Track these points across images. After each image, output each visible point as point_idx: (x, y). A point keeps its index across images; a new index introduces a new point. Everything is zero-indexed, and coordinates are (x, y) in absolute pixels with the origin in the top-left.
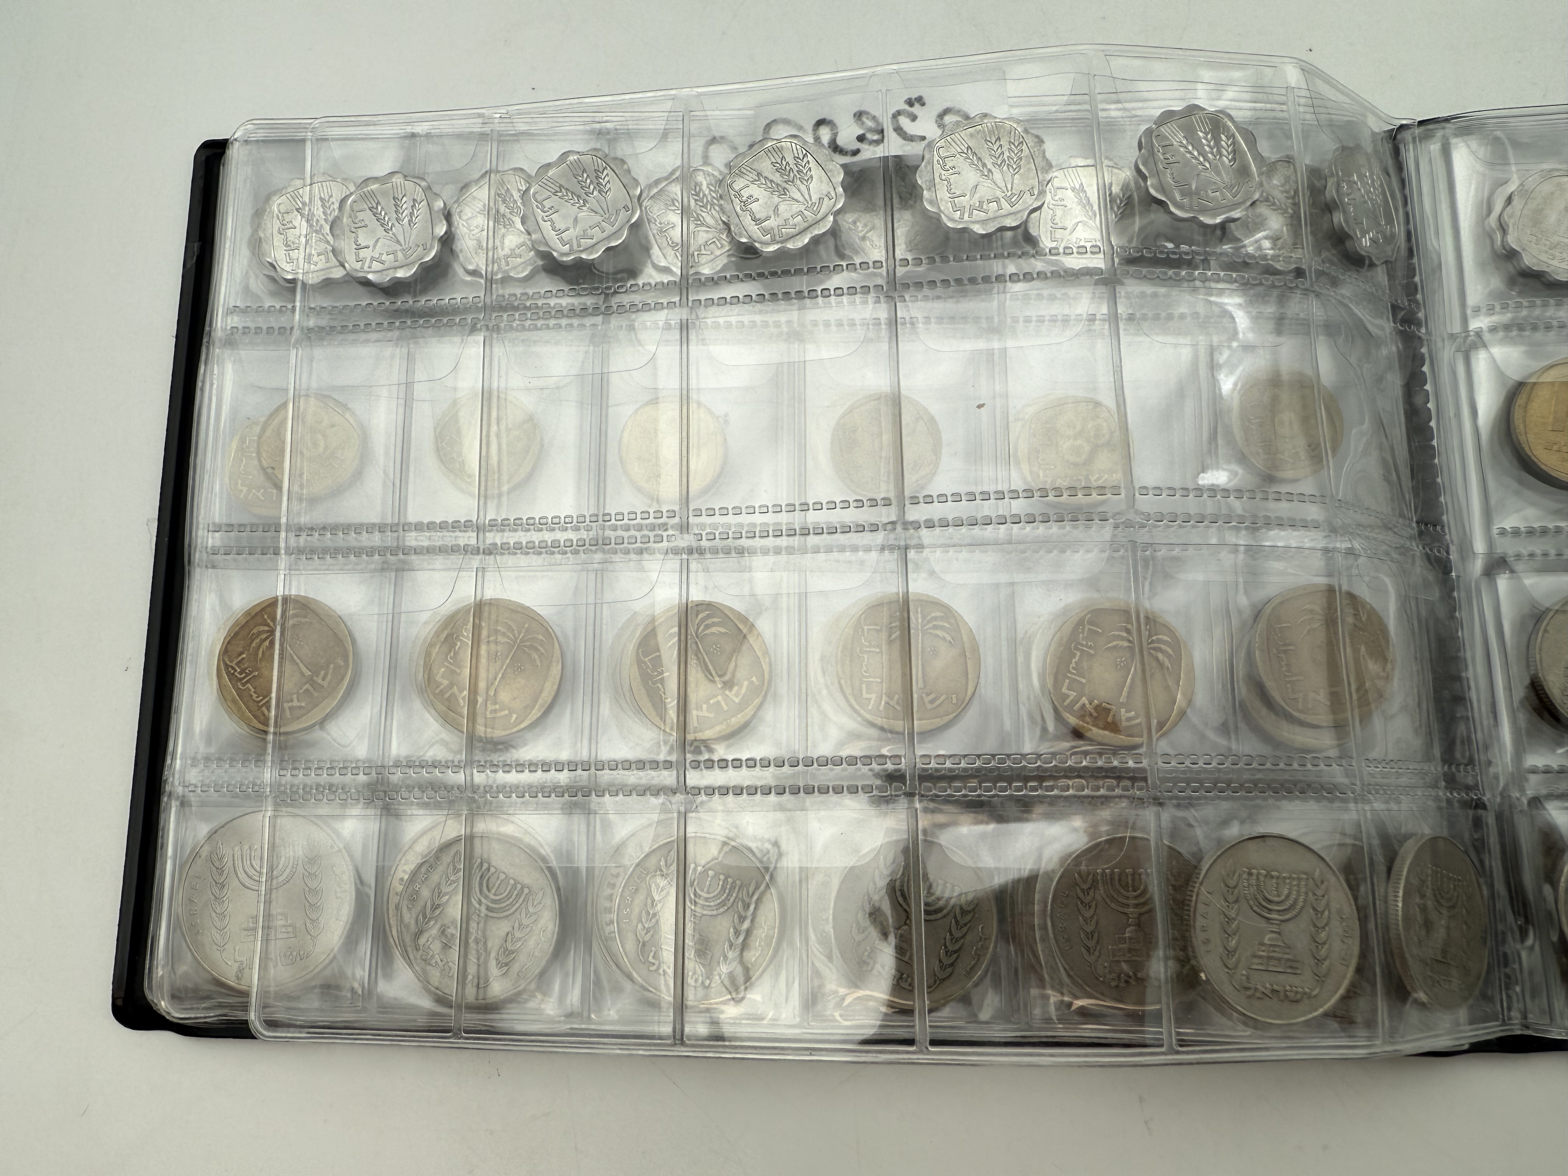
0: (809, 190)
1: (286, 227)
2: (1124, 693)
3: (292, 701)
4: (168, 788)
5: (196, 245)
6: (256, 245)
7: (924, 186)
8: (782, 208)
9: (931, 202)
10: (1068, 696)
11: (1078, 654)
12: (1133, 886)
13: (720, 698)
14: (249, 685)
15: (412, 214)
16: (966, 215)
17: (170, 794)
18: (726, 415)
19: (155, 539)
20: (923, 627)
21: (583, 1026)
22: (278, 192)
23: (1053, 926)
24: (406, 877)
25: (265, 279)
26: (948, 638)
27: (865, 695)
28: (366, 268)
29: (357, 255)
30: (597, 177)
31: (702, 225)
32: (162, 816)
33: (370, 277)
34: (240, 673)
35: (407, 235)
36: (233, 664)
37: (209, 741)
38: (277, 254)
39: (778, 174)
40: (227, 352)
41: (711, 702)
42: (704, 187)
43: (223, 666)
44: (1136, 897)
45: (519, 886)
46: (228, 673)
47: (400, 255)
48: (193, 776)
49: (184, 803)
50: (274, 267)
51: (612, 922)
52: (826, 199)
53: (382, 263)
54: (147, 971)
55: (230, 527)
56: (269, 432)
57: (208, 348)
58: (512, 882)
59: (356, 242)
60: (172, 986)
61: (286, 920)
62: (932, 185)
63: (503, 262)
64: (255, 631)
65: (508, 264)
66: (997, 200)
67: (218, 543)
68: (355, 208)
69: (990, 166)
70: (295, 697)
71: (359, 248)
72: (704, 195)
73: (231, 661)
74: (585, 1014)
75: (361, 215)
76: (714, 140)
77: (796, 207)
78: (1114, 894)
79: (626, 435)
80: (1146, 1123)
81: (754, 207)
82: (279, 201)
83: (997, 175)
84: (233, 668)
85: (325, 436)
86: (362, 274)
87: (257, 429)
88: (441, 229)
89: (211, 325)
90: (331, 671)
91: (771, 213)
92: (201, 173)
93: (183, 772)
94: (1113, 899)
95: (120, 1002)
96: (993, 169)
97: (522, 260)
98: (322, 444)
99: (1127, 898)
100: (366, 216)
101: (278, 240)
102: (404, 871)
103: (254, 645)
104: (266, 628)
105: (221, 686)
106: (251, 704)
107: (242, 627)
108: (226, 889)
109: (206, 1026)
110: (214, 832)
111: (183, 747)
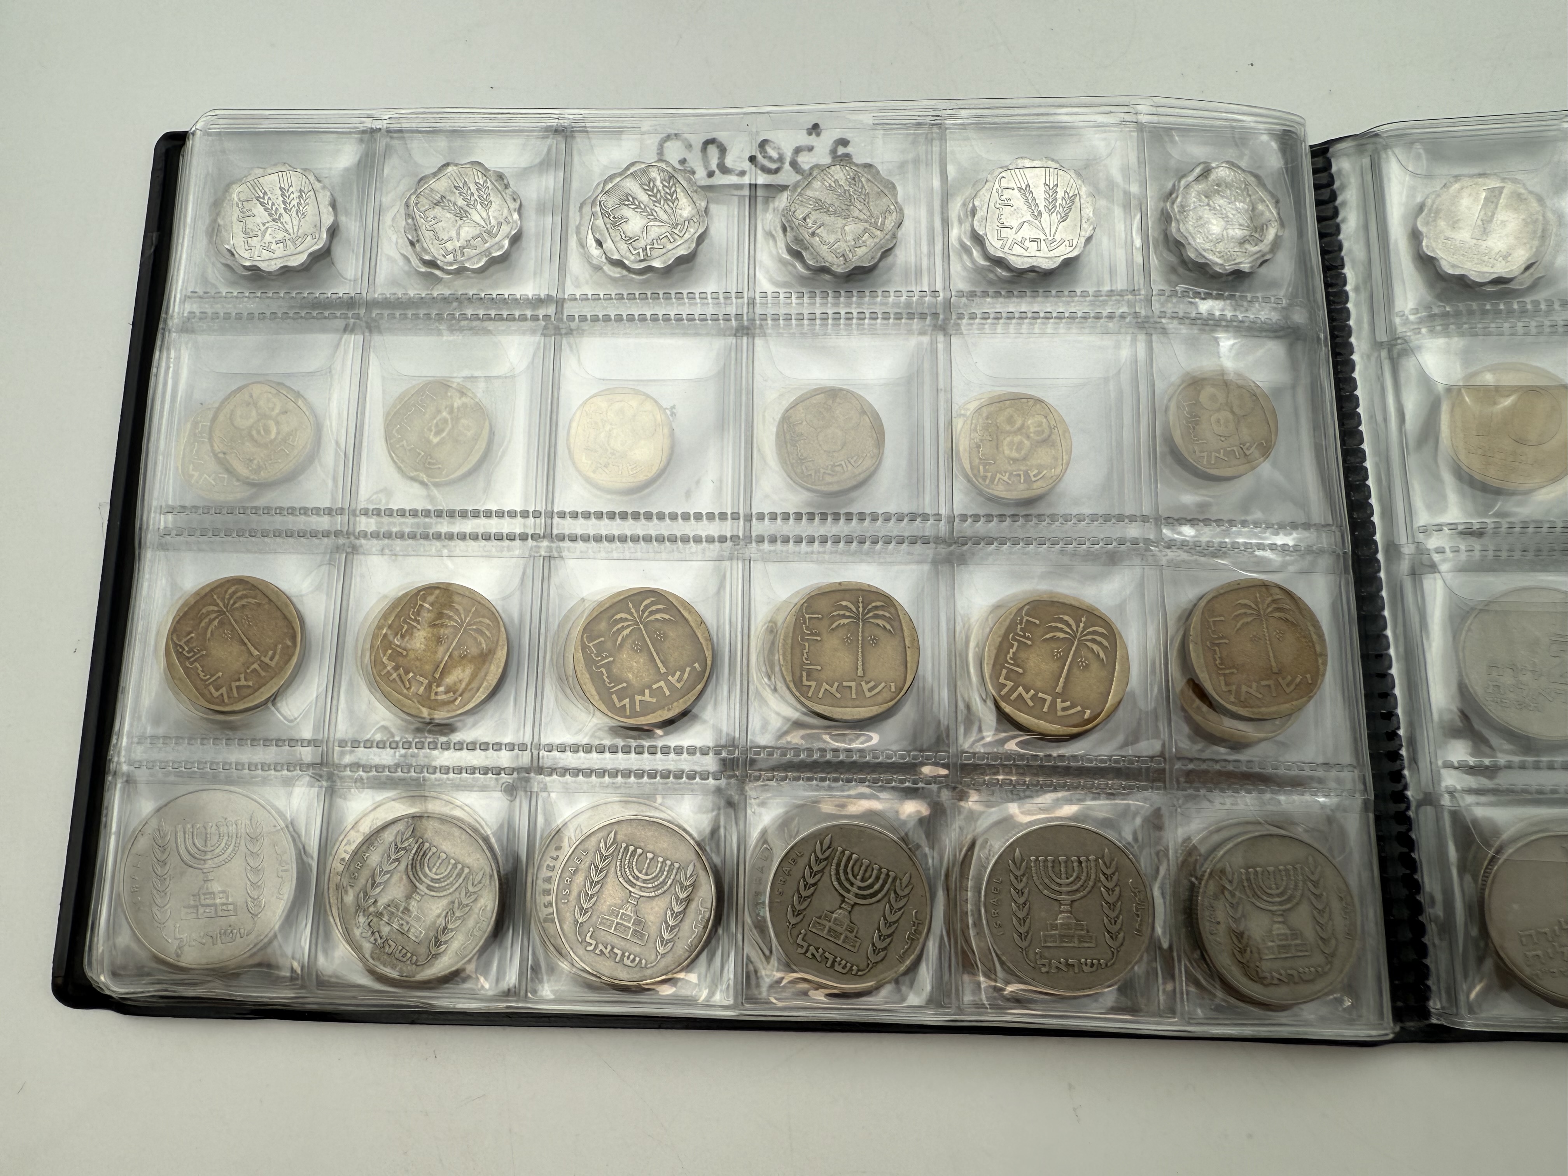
1: (245, 214)
2: (1061, 684)
3: (239, 680)
4: (112, 766)
5: (155, 235)
6: (214, 231)
10: (1005, 685)
11: (1016, 644)
12: (1067, 873)
13: (662, 683)
14: (197, 664)
17: (115, 773)
18: (673, 407)
19: (106, 521)
20: (864, 615)
21: (520, 1005)
22: (239, 181)
23: (986, 911)
24: (347, 857)
25: (223, 268)
26: (888, 627)
27: (805, 683)
31: (655, 219)
32: (107, 795)
34: (188, 652)
36: (181, 643)
37: (156, 721)
38: (236, 241)
40: (185, 337)
41: (654, 687)
42: (658, 183)
43: (171, 646)
44: (1068, 885)
45: (459, 866)
46: (177, 652)
48: (139, 753)
49: (129, 781)
50: (233, 254)
51: (550, 904)
54: (87, 948)
55: (182, 509)
56: (221, 417)
57: (164, 334)
58: (453, 861)
60: (112, 964)
61: (227, 899)
63: (459, 253)
64: (204, 611)
65: (463, 255)
67: (170, 525)
70: (242, 676)
72: (658, 190)
73: (180, 640)
74: (522, 993)
76: (668, 137)
78: (1046, 881)
79: (574, 425)
80: (1075, 1109)
82: (240, 189)
84: (181, 647)
85: (277, 423)
87: (210, 415)
89: (167, 313)
90: (278, 651)
92: (161, 165)
93: (129, 749)
94: (1048, 887)
95: (60, 981)
97: (477, 251)
98: (274, 431)
99: (1060, 885)
101: (237, 228)
102: (345, 852)
103: (203, 624)
104: (216, 608)
105: (170, 666)
106: (199, 682)
107: (191, 608)
108: (167, 867)
109: (146, 1004)
110: (158, 810)
111: (131, 725)
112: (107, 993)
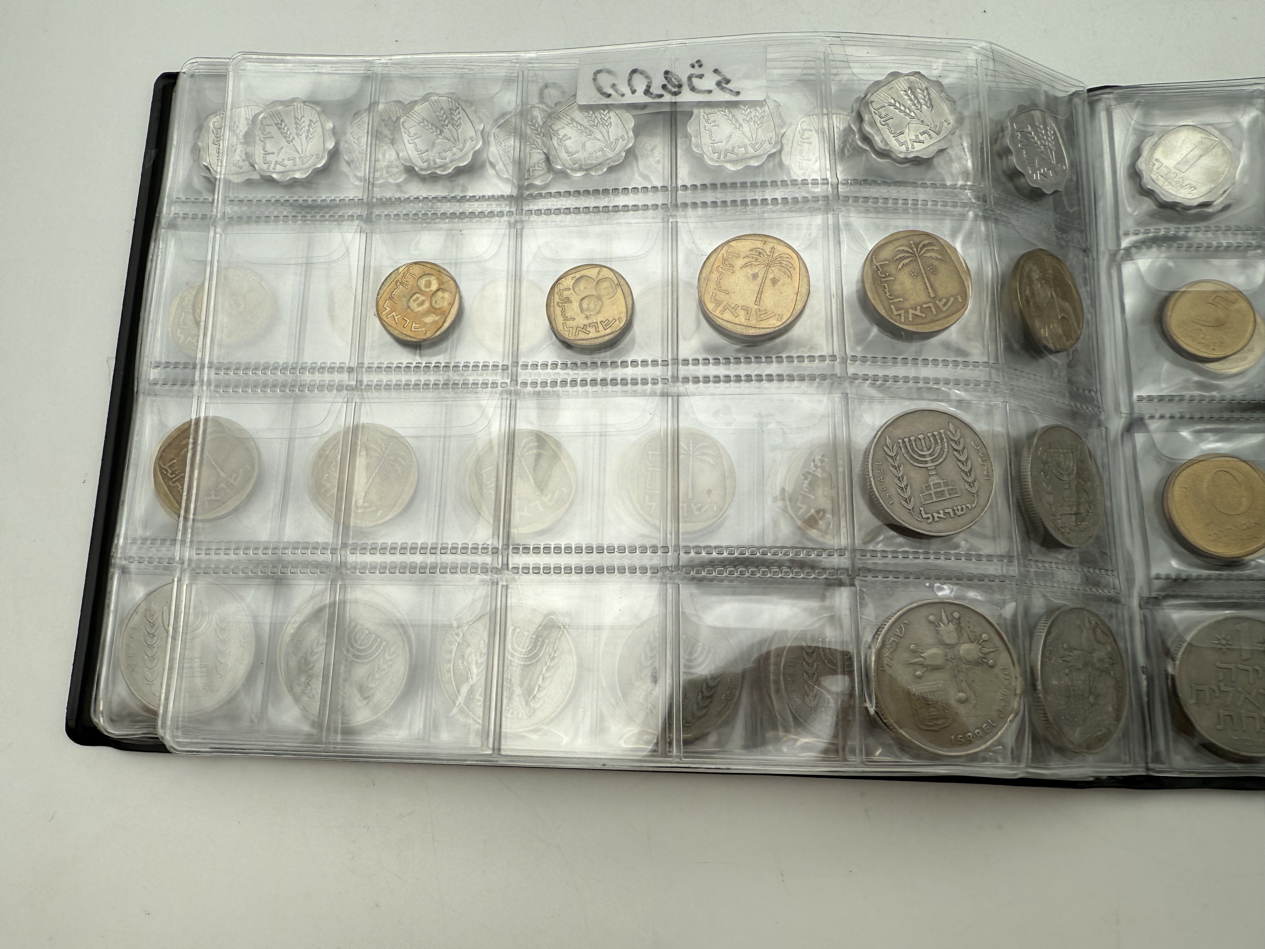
0: (608, 132)
1: (219, 139)
3: (210, 496)
5: (153, 152)
6: (196, 151)
7: (692, 134)
8: (588, 144)
9: (697, 146)
13: (537, 502)
14: (177, 483)
15: (308, 131)
16: (722, 156)
17: (115, 566)
19: (112, 373)
20: (693, 453)
22: (213, 112)
25: (203, 179)
26: (712, 462)
27: (647, 503)
28: (271, 169)
29: (265, 158)
30: (451, 114)
31: (536, 148)
32: (109, 582)
33: (275, 176)
34: (171, 474)
35: (304, 147)
36: (166, 467)
37: (145, 526)
38: (209, 159)
39: (586, 120)
40: (170, 232)
41: (531, 505)
43: (158, 469)
45: (379, 640)
46: (162, 473)
47: (298, 161)
48: (133, 551)
49: (124, 571)
50: (209, 170)
51: (450, 669)
52: (621, 140)
53: (284, 166)
54: (93, 700)
55: (167, 365)
57: (157, 229)
58: (373, 636)
59: (264, 149)
60: (111, 712)
61: (201, 662)
62: (698, 134)
64: (184, 442)
66: (745, 147)
67: (157, 376)
68: (265, 122)
69: (741, 121)
70: (213, 493)
71: (267, 153)
73: (165, 465)
75: (268, 129)
77: (599, 145)
81: (568, 143)
82: (215, 120)
83: (746, 128)
84: (166, 470)
85: (243, 299)
86: (268, 174)
87: (192, 292)
88: (330, 145)
90: (241, 474)
91: (580, 148)
92: (159, 97)
93: (125, 548)
95: (73, 724)
96: (743, 124)
98: (241, 304)
100: (273, 130)
101: (213, 149)
103: (183, 453)
105: (156, 484)
107: (174, 440)
108: (155, 638)
109: (138, 743)
110: (149, 595)
111: (126, 530)
112: (106, 734)
